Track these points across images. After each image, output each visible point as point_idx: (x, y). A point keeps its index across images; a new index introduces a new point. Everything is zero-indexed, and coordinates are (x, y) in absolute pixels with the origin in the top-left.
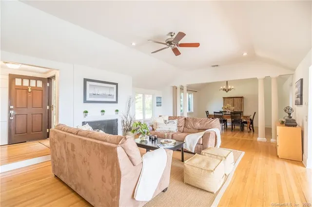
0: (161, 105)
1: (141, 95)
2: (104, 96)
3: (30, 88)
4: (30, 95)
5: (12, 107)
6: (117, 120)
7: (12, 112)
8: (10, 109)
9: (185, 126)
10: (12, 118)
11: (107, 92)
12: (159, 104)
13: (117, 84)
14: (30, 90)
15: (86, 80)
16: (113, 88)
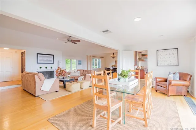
0: (81, 65)
1: (70, 60)
2: (47, 60)
6: (54, 71)
9: (83, 74)
11: (49, 59)
12: (80, 64)
13: (53, 55)
15: (38, 54)
16: (52, 57)
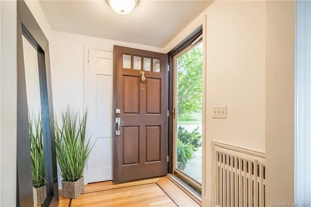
3: (143, 73)
4: (143, 88)
5: (118, 111)
7: (118, 120)
8: (116, 115)
10: (119, 134)
14: (143, 78)
